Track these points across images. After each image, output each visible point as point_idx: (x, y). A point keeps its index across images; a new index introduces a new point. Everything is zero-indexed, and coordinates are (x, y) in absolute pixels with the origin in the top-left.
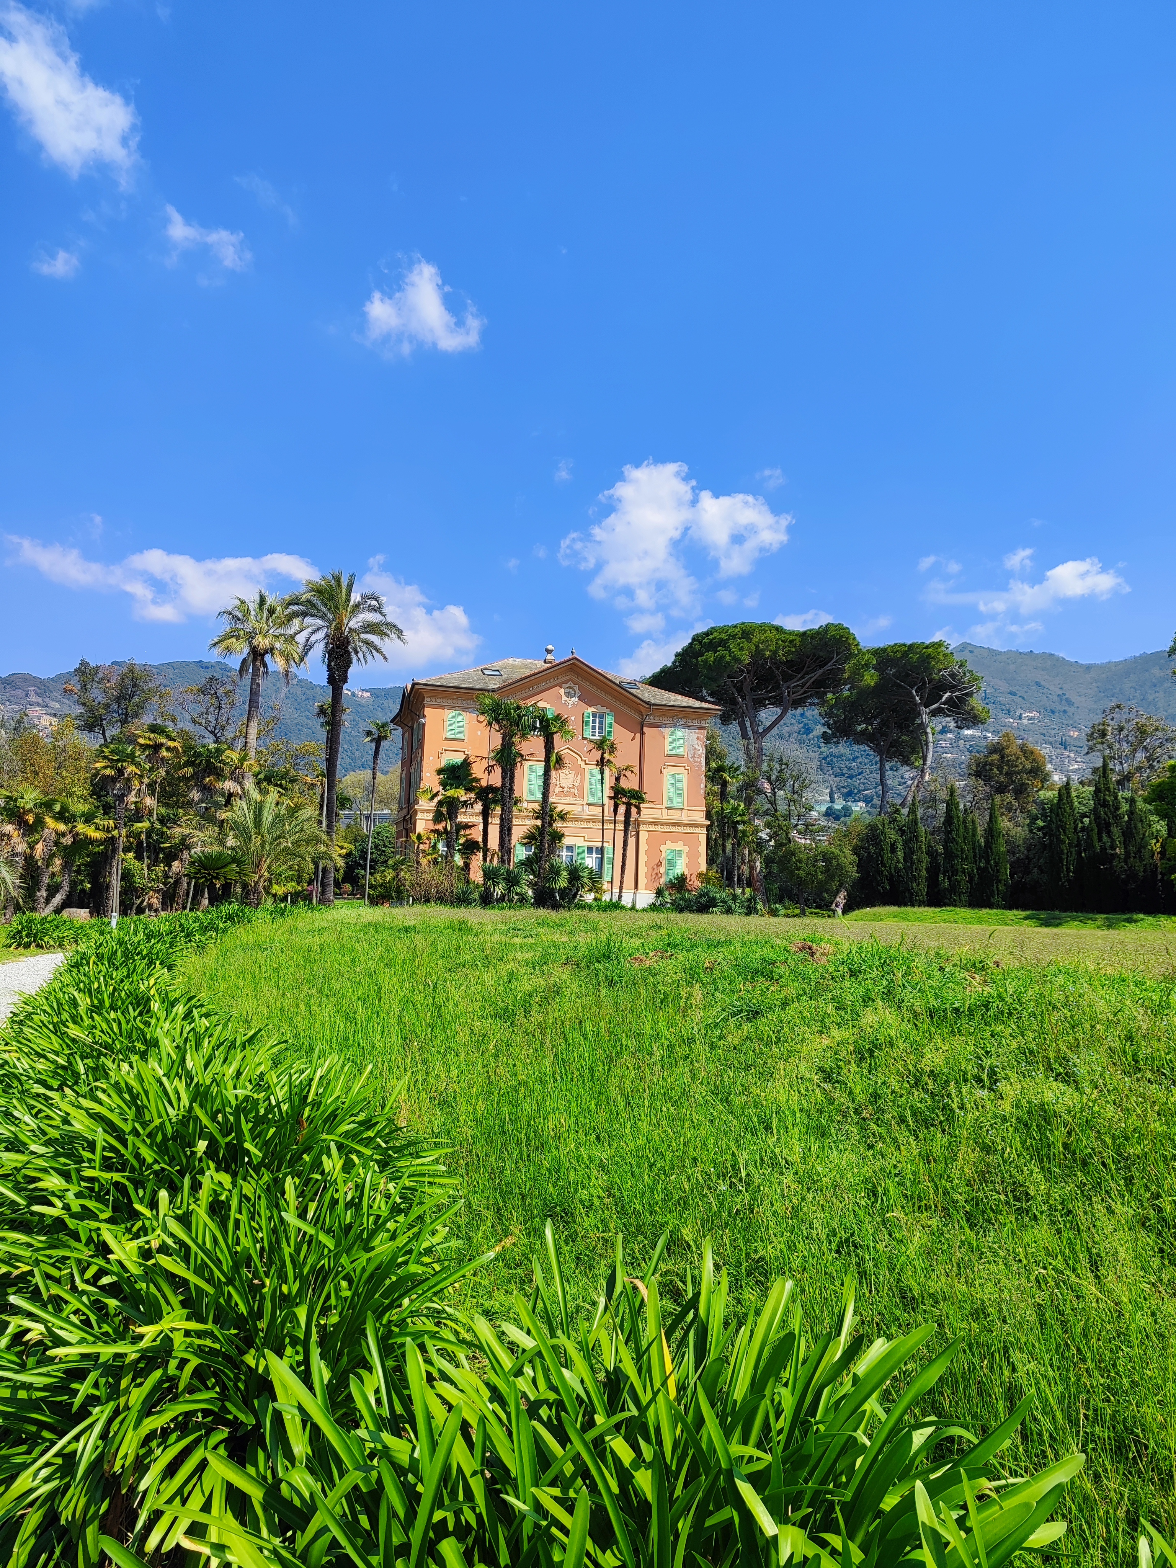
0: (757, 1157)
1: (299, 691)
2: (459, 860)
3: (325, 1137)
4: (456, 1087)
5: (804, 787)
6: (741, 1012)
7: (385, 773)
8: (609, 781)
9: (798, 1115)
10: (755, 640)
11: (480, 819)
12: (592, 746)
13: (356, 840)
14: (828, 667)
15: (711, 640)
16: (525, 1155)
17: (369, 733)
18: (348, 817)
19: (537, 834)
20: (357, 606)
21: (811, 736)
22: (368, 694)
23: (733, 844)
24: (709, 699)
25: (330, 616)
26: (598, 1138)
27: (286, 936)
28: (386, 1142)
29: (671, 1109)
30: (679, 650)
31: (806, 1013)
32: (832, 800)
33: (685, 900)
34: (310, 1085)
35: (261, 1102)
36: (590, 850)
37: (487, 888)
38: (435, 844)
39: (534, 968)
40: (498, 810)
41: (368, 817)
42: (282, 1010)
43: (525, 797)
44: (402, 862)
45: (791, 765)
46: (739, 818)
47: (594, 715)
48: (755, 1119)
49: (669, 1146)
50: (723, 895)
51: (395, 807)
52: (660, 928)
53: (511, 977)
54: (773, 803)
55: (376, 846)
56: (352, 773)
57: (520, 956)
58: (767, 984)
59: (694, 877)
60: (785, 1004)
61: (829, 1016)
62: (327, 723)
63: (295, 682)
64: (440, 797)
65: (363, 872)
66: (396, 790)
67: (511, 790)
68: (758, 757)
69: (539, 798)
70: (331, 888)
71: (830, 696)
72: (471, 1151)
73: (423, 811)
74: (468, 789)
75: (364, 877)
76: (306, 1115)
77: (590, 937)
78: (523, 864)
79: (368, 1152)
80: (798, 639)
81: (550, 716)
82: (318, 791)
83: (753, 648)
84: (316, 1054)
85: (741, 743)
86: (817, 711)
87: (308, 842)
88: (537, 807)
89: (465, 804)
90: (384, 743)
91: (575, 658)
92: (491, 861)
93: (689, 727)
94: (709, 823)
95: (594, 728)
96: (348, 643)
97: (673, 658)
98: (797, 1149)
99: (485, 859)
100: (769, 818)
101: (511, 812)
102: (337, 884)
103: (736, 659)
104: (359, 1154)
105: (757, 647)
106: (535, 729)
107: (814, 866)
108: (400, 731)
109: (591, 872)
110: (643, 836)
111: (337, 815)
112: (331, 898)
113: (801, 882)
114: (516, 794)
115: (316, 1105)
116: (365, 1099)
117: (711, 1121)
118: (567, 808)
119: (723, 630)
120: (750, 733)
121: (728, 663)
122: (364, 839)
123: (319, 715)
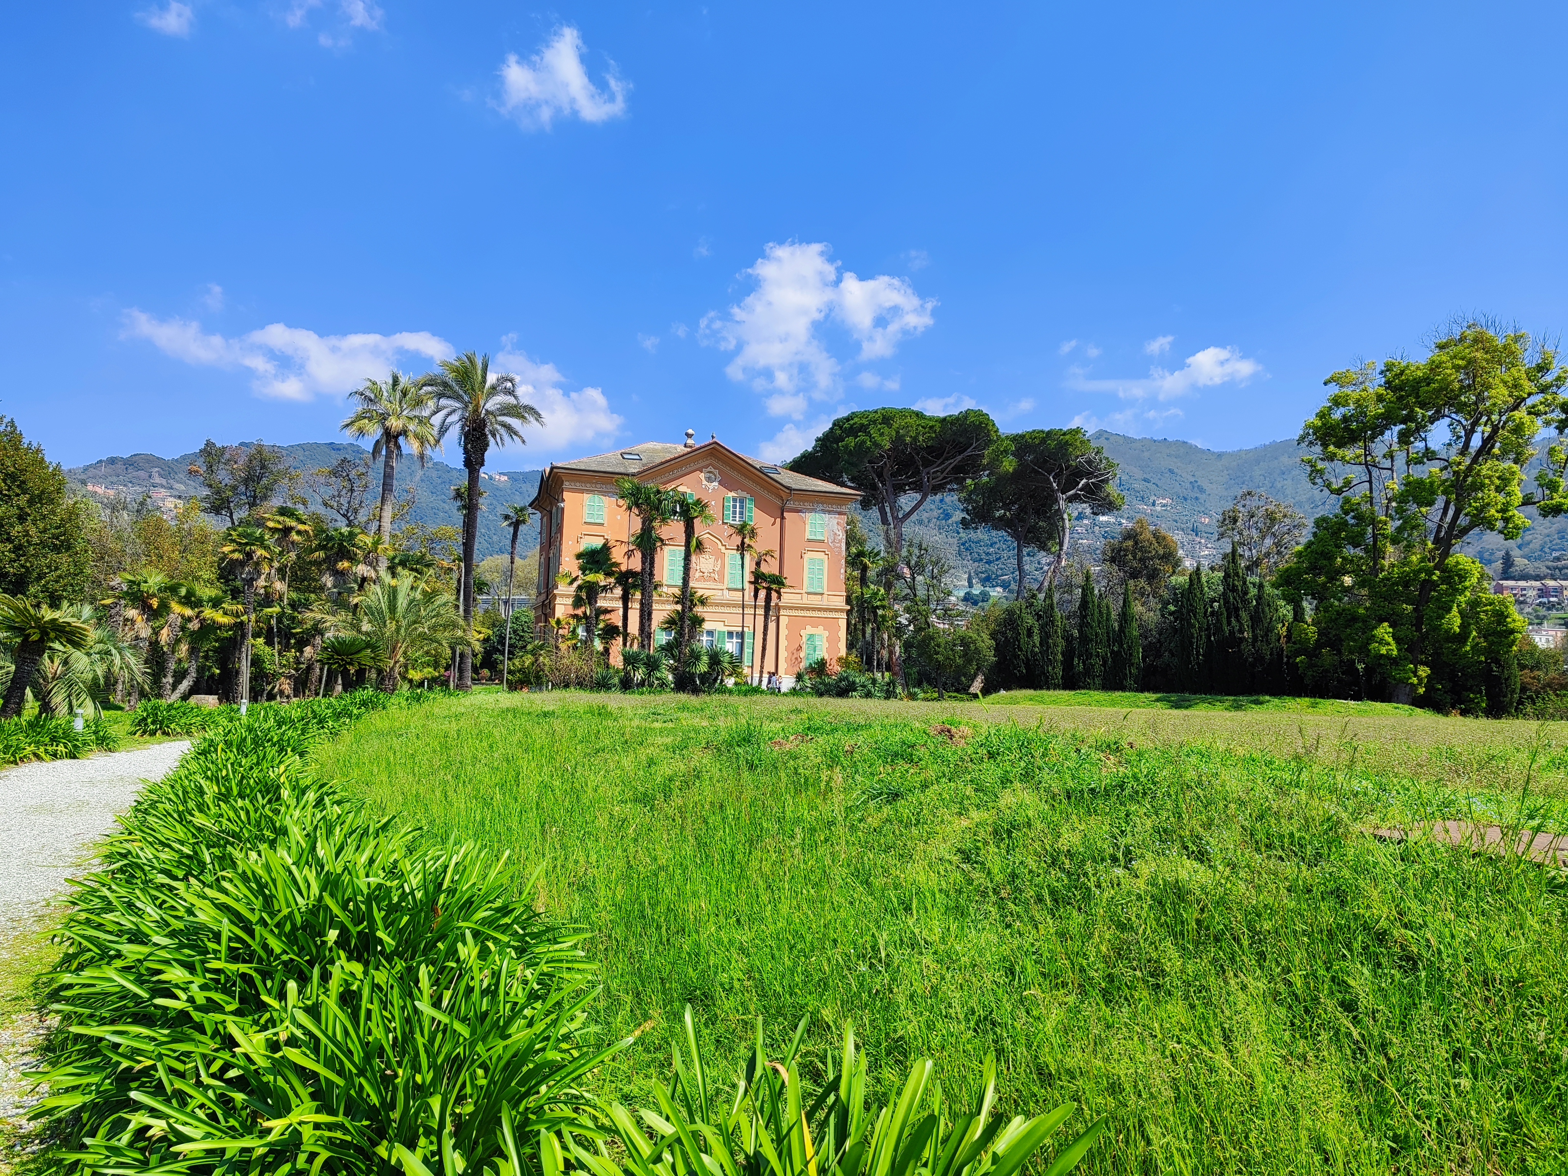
0: (897, 938)
1: (434, 474)
2: (598, 645)
3: (461, 924)
4: (595, 871)
5: (943, 572)
6: (881, 794)
7: (524, 558)
8: (749, 566)
9: (937, 896)
10: (895, 426)
11: (620, 604)
12: (732, 530)
13: (494, 625)
14: (968, 453)
15: (852, 426)
16: (664, 939)
17: (507, 517)
18: (485, 602)
19: (677, 619)
20: (493, 388)
21: (950, 521)
22: (506, 478)
23: (873, 629)
24: (849, 484)
25: (466, 398)
26: (738, 921)
27: (422, 722)
28: (524, 929)
29: (812, 891)
30: (820, 435)
31: (945, 795)
32: (971, 585)
33: (825, 685)
34: (445, 872)
35: (394, 890)
36: (730, 634)
37: (627, 673)
38: (575, 629)
39: (674, 752)
40: (638, 595)
41: (506, 602)
42: (417, 795)
43: (665, 582)
44: (541, 647)
45: (930, 550)
46: (879, 603)
47: (735, 500)
48: (895, 900)
49: (809, 928)
50: (863, 679)
51: (533, 592)
52: (800, 712)
53: (651, 763)
54: (913, 588)
55: (515, 631)
56: (489, 558)
57: (659, 740)
58: (906, 766)
59: (834, 662)
60: (925, 786)
61: (968, 798)
62: (464, 507)
63: (430, 465)
64: (579, 582)
65: (501, 658)
66: (535, 574)
67: (651, 574)
68: (898, 542)
69: (680, 582)
70: (469, 674)
71: (969, 481)
72: (610, 936)
73: (562, 596)
74: (608, 574)
75: (502, 662)
76: (441, 902)
77: (731, 722)
78: (663, 649)
79: (505, 938)
80: (938, 425)
81: (690, 501)
82: (455, 576)
83: (894, 433)
84: (451, 841)
85: (881, 527)
86: (956, 497)
87: (445, 627)
88: (677, 592)
89: (605, 588)
90: (522, 528)
91: (716, 443)
92: (631, 645)
93: (829, 512)
94: (849, 607)
95: (734, 513)
96: (485, 425)
97: (814, 443)
98: (937, 930)
99: (625, 644)
100: (908, 603)
101: (651, 597)
102: (475, 669)
103: (876, 445)
104: (496, 941)
105: (898, 432)
106: (675, 513)
107: (952, 650)
108: (539, 515)
109: (732, 656)
110: (784, 621)
111: (475, 600)
112: (469, 683)
113: (939, 666)
114: (657, 578)
115: (452, 892)
116: (502, 885)
117: (851, 903)
118: (707, 593)
119: (864, 415)
120: (890, 519)
121: (868, 448)
122: (502, 625)
123: (455, 498)
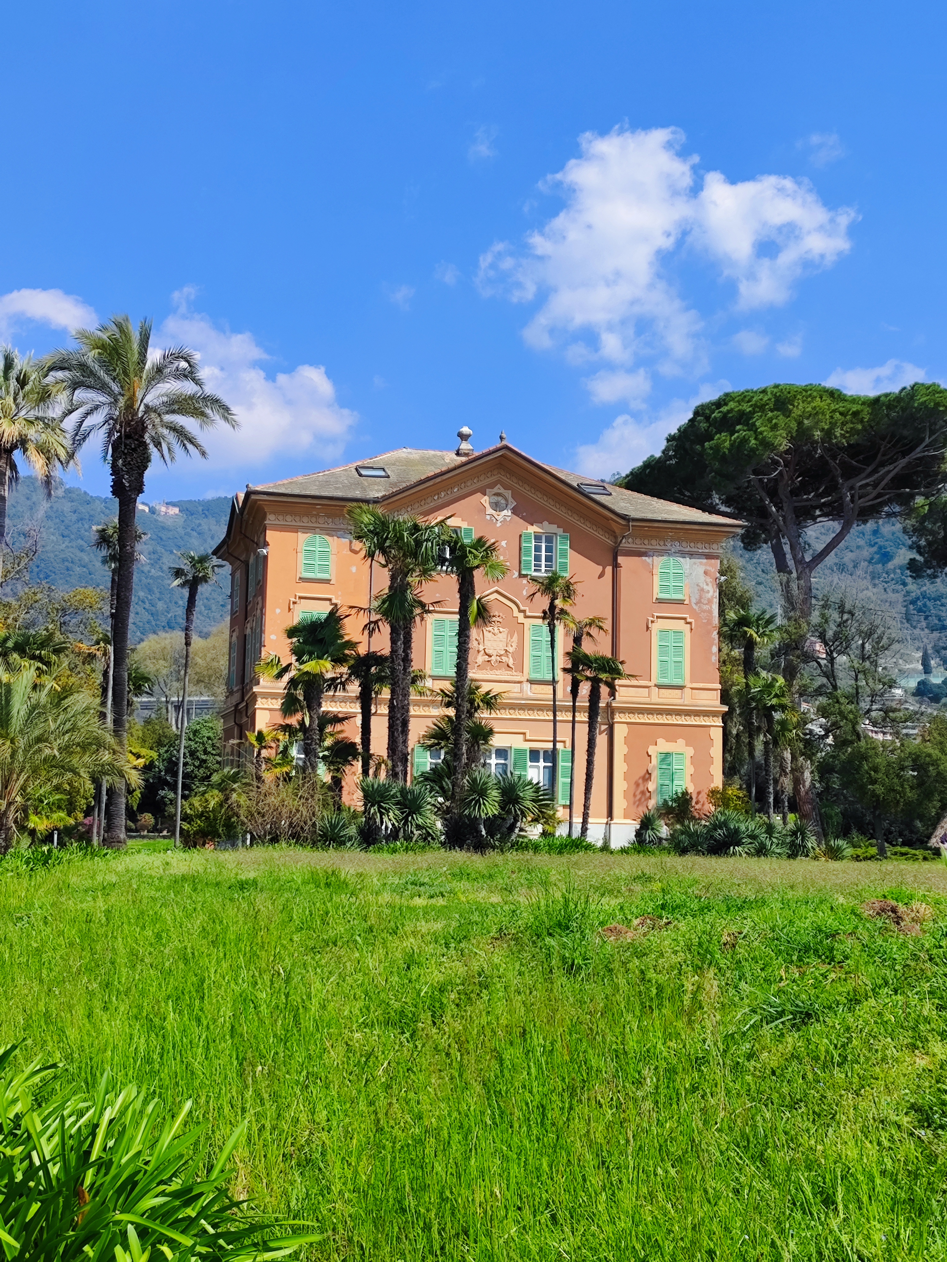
0: (813, 1249)
1: (67, 507)
2: (324, 774)
3: (119, 1217)
4: (324, 1135)
5: (879, 649)
6: (781, 1014)
7: (205, 636)
8: (563, 643)
9: (878, 1181)
10: (797, 412)
11: (356, 708)
12: (535, 587)
13: (160, 744)
14: (918, 453)
15: (725, 415)
16: (436, 1247)
17: (178, 573)
18: (146, 707)
19: (448, 731)
20: (159, 370)
21: (890, 565)
22: (176, 510)
23: (766, 744)
24: (723, 508)
25: (115, 388)
26: (554, 1217)
27: (51, 899)
28: (214, 1226)
29: (673, 1172)
30: (674, 431)
31: (888, 1016)
32: (927, 669)
33: (690, 835)
34: (94, 1134)
35: (17, 1162)
36: (534, 755)
37: (370, 819)
38: (286, 748)
39: (447, 946)
40: (386, 693)
41: (178, 707)
42: (47, 1015)
43: (428, 671)
44: (234, 778)
45: (858, 614)
46: (774, 701)
47: (538, 538)
48: (808, 1189)
49: (669, 1231)
50: (752, 826)
51: (221, 690)
52: (649, 879)
53: (411, 962)
54: (830, 675)
55: (193, 753)
56: (152, 637)
57: (424, 927)
58: (824, 968)
59: (703, 797)
60: (854, 1000)
61: (927, 1021)
62: (113, 558)
63: (60, 492)
64: (293, 673)
65: (171, 795)
66: (223, 663)
67: (407, 660)
68: (805, 601)
69: (452, 672)
70: (122, 820)
71: (920, 500)
72: (350, 1240)
73: (266, 696)
74: (338, 660)
75: (173, 802)
76: (88, 1182)
77: (537, 896)
78: (427, 779)
79: (187, 1241)
80: (867, 409)
81: (466, 541)
82: (99, 666)
83: (794, 425)
84: (103, 1083)
85: (775, 578)
86: (899, 526)
87: (84, 747)
88: (448, 686)
89: (333, 683)
90: (203, 589)
91: (506, 448)
92: (376, 775)
93: (692, 555)
94: (726, 709)
95: (538, 558)
96: (144, 429)
97: (663, 444)
98: (878, 1237)
99: (365, 772)
100: (823, 700)
101: (406, 695)
102: (131, 815)
103: (766, 444)
104: (173, 1244)
105: (800, 423)
106: (442, 560)
107: (898, 776)
108: (228, 568)
109: (537, 790)
110: (620, 732)
111: (130, 704)
112: (122, 836)
113: (878, 804)
114: (415, 666)
115: (104, 1165)
116: (181, 1156)
117: (737, 1192)
118: (496, 688)
119: (744, 397)
120: (791, 563)
121: (753, 450)
122: (172, 742)
123: (99, 544)
